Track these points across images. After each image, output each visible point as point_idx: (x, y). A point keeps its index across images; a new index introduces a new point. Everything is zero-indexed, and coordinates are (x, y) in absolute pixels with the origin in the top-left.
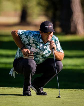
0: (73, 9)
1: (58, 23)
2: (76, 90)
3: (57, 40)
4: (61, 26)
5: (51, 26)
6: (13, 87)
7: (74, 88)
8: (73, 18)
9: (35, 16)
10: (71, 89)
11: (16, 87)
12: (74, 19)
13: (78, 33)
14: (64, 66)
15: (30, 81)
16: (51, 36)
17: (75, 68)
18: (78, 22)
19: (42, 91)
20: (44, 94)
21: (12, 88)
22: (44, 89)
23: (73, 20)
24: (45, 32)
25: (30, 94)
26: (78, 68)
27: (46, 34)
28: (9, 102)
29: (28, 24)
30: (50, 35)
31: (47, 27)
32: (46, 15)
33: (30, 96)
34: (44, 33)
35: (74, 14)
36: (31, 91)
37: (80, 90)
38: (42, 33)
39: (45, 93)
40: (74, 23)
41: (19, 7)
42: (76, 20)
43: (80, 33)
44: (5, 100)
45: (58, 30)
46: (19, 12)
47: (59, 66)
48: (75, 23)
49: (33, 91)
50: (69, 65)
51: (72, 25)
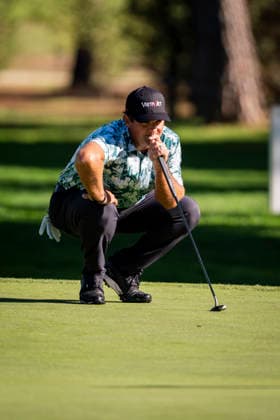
0: (227, 49)
1: (183, 88)
2: (238, 286)
3: (175, 141)
4: (193, 99)
5: (158, 103)
6: (49, 278)
7: (232, 283)
8: (228, 74)
9: (114, 70)
10: (222, 283)
11: (58, 278)
12: (231, 78)
13: (245, 119)
14: (204, 215)
15: (102, 262)
16: (159, 131)
17: (234, 221)
18: (242, 87)
19: (135, 291)
20: (142, 299)
21: (47, 281)
22: (142, 283)
23: (227, 82)
24: (140, 121)
25: (100, 299)
26: (243, 222)
27: (144, 127)
28: (38, 322)
29: (95, 92)
30: (155, 130)
31: (147, 104)
32: (149, 65)
33: (100, 303)
34: (136, 123)
35: (231, 62)
36: (104, 290)
37: (249, 288)
38: (132, 121)
39: (146, 295)
40: (233, 91)
41: (66, 42)
42: (239, 81)
43: (249, 120)
44: (27, 317)
45: (185, 109)
46: (68, 56)
47: (189, 214)
48: (235, 90)
49: (109, 291)
50: (217, 214)
51: (226, 94)
